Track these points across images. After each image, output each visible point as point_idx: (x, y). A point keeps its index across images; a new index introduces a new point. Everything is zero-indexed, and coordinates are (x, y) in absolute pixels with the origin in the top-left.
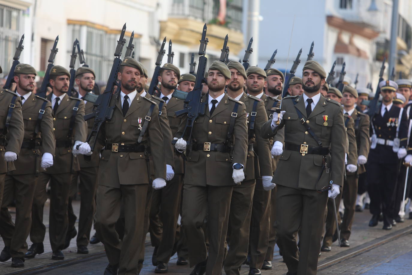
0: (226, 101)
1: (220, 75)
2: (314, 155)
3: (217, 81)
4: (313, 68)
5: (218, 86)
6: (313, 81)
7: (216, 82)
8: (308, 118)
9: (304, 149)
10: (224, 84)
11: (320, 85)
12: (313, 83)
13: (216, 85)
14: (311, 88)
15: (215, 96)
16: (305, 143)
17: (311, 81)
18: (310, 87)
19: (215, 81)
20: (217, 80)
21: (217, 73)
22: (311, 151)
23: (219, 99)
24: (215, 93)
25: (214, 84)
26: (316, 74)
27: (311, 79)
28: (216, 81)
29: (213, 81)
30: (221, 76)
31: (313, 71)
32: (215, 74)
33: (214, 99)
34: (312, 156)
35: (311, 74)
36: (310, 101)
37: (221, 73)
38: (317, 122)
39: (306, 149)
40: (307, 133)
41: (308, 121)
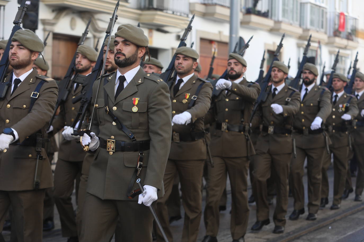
0: (32, 80)
1: (21, 48)
2: (124, 153)
3: (17, 56)
4: (123, 35)
5: (18, 62)
6: (123, 52)
7: (15, 56)
8: (116, 103)
9: (111, 145)
10: (28, 58)
11: (137, 56)
12: (124, 55)
13: (15, 61)
14: (122, 61)
15: (18, 75)
16: (113, 137)
17: (120, 53)
18: (120, 61)
19: (14, 56)
20: (17, 55)
21: (18, 45)
22: (119, 148)
23: (22, 78)
24: (18, 71)
25: (13, 60)
26: (128, 43)
27: (120, 50)
28: (15, 55)
29: (12, 55)
30: (23, 49)
31: (123, 40)
32: (15, 47)
33: (17, 78)
34: (121, 155)
35: (121, 43)
36: (122, 79)
37: (22, 45)
38: (124, 109)
39: (113, 146)
40: (114, 123)
41: (115, 108)
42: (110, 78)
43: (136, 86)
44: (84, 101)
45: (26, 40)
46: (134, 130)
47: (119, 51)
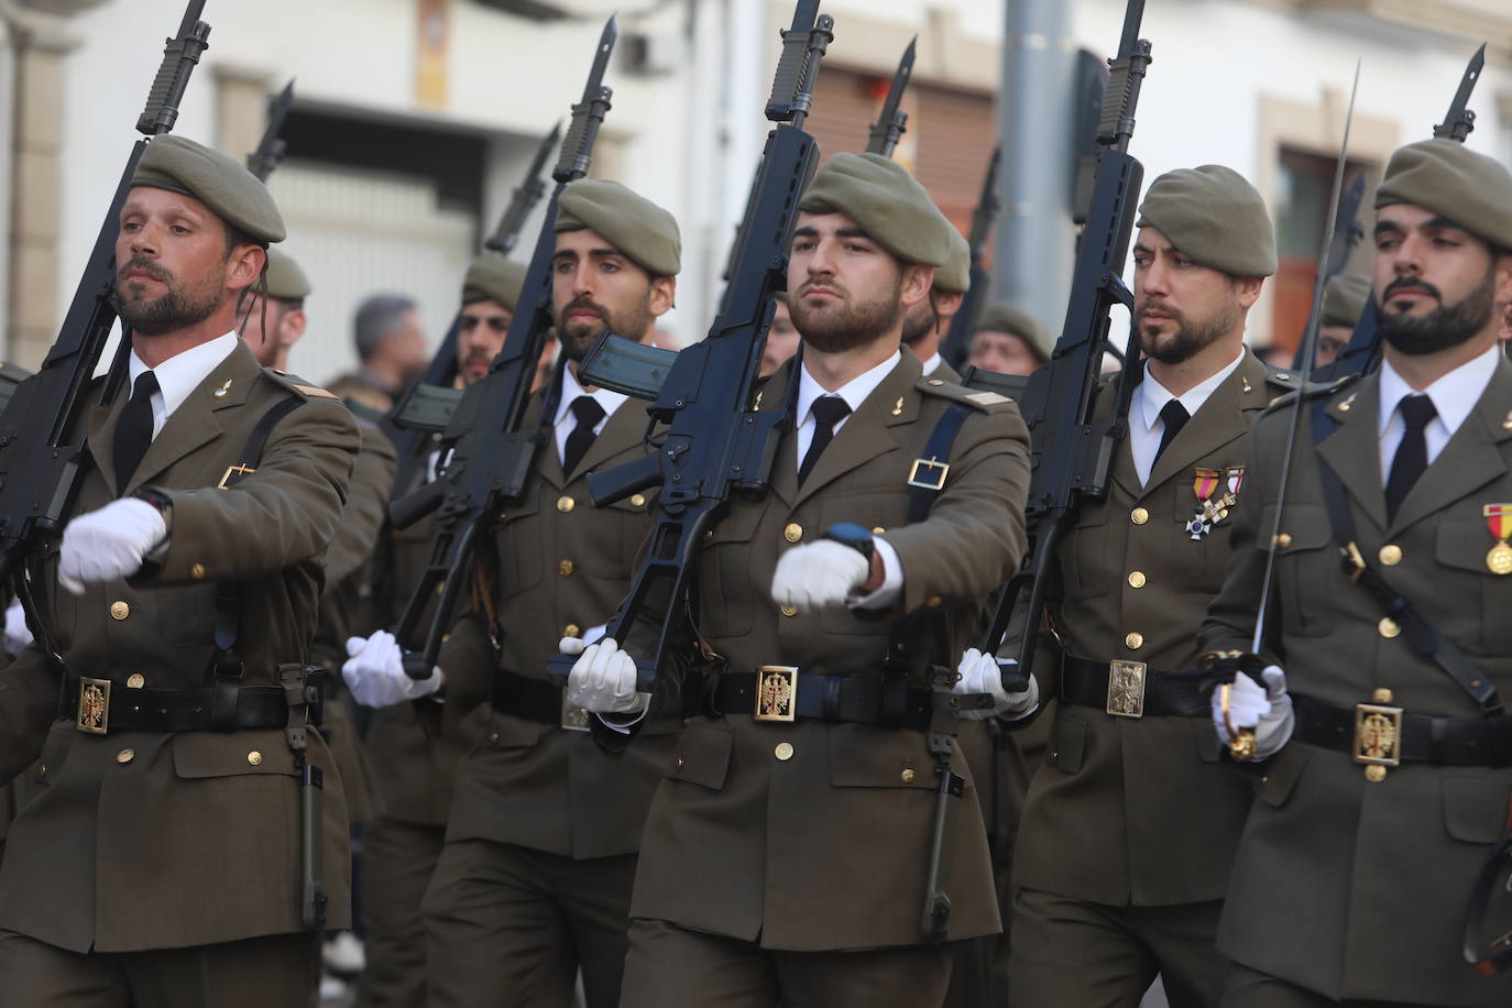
0: (899, 404)
1: (857, 248)
2: (1445, 772)
3: (837, 286)
4: (1428, 197)
5: (842, 315)
6: (1428, 278)
7: (830, 288)
8: (1396, 528)
9: (1380, 735)
10: (886, 297)
11: (1492, 297)
12: (1433, 292)
13: (829, 311)
14: (1422, 322)
15: (831, 378)
16: (1384, 694)
17: (1414, 282)
18: (1412, 320)
19: (822, 286)
20: (838, 279)
21: (840, 234)
22: (1419, 748)
23: (855, 392)
24: (834, 362)
25: (819, 304)
26: (1449, 235)
27: (1414, 267)
28: (830, 282)
29: (809, 282)
30: (866, 250)
31: (1423, 217)
32: (827, 240)
33: (829, 395)
34: (1428, 781)
35: (1414, 236)
36: (1418, 412)
37: (862, 232)
38: (1443, 557)
39: (1389, 737)
40: (1387, 628)
41: (1391, 554)
42: (1344, 407)
43: (1494, 449)
44: (1036, 511)
45: (883, 208)
46: (1490, 663)
47: (1408, 275)
